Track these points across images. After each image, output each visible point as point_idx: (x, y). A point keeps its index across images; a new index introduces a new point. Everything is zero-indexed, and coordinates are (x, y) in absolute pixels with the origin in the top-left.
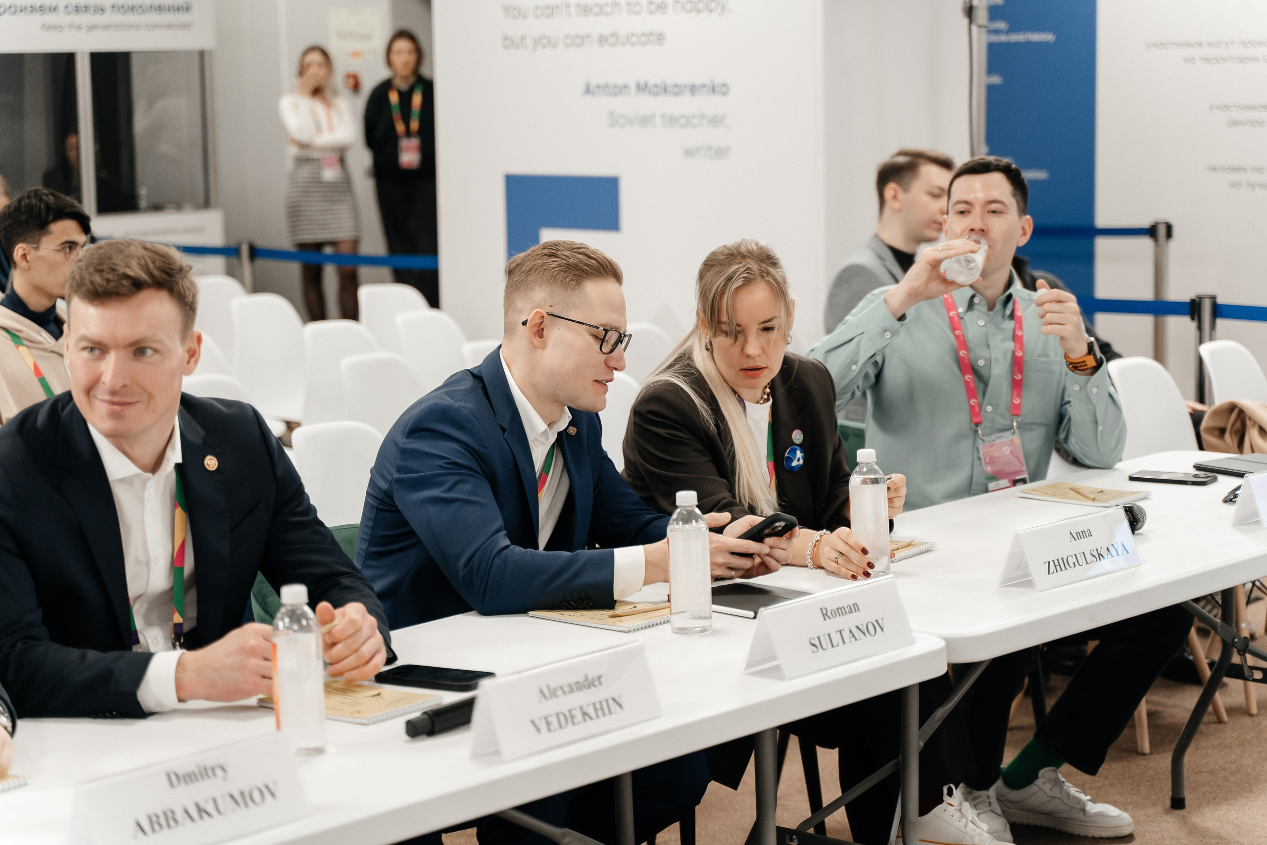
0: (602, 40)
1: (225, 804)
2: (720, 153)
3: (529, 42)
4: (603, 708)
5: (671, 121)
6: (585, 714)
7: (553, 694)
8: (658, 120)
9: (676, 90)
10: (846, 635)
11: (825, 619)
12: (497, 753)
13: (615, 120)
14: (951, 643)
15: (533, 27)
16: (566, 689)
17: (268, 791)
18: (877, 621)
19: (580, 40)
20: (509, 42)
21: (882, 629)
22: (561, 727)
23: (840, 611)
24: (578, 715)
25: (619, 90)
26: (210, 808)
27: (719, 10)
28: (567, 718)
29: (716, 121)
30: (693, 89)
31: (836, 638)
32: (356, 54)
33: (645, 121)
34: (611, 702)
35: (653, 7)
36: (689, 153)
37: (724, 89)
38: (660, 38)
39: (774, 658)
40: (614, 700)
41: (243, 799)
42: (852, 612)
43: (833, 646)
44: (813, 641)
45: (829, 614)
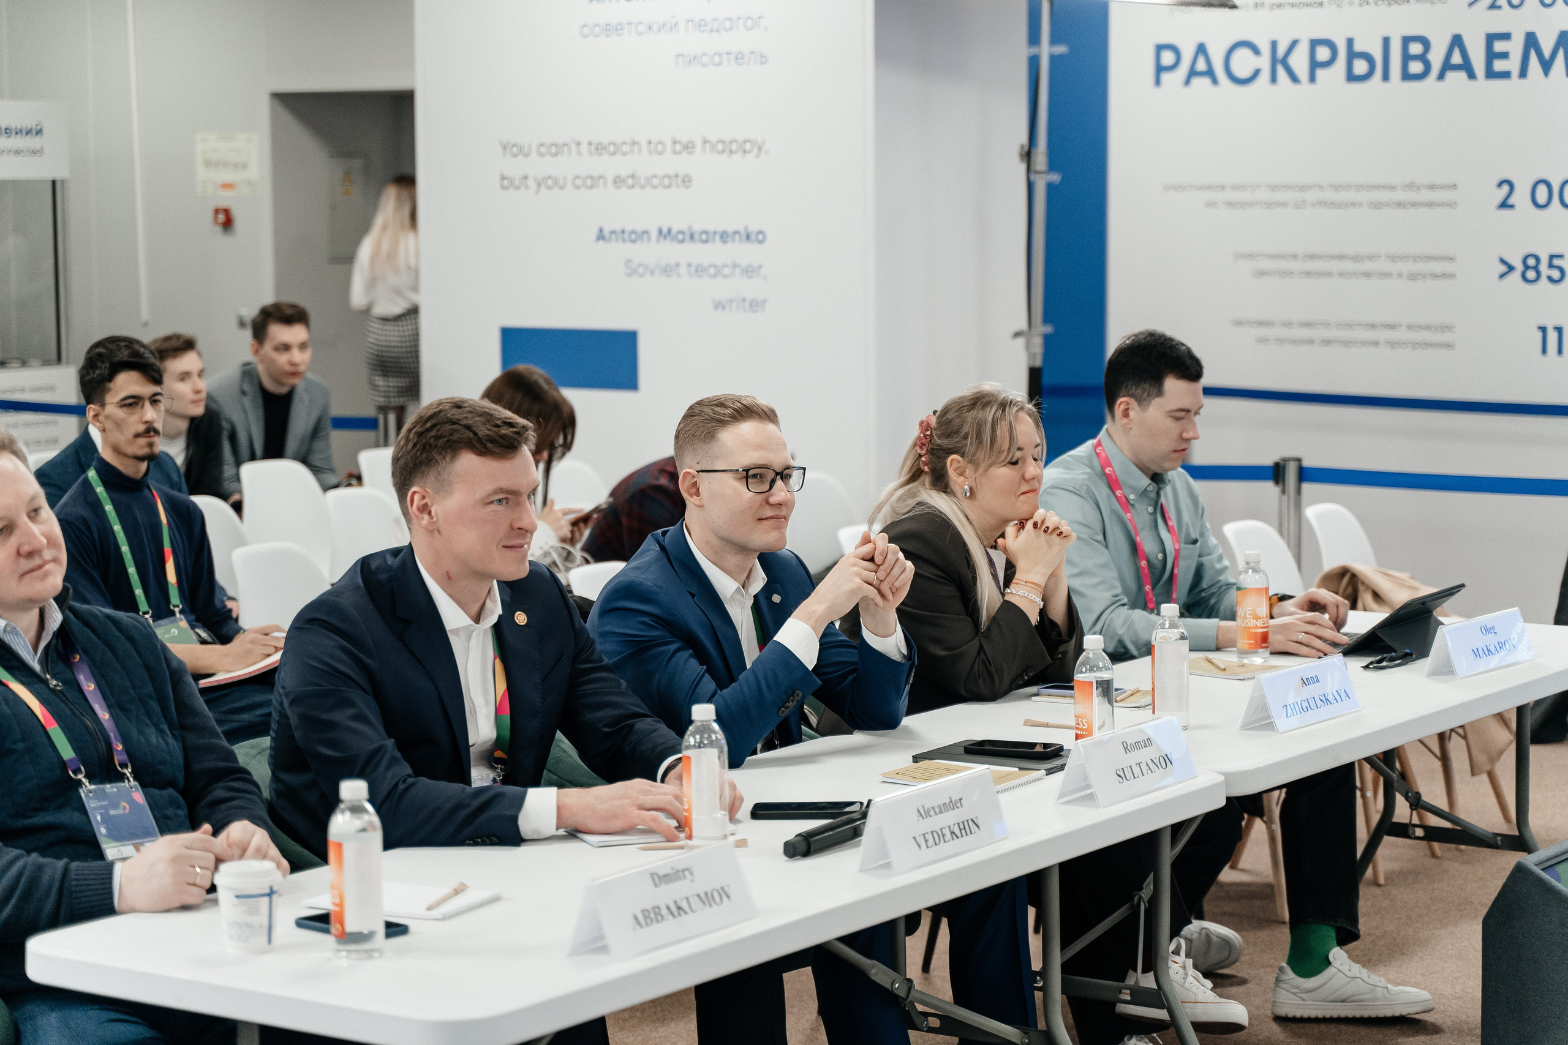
0: (618, 181)
1: (695, 903)
2: (755, 305)
3: (531, 183)
4: (966, 828)
5: (699, 271)
6: (952, 833)
7: (928, 814)
8: (683, 269)
9: (706, 237)
10: (1144, 767)
11: (1126, 753)
12: (888, 866)
13: (632, 270)
14: (1229, 777)
15: (537, 166)
16: (937, 810)
17: (724, 893)
18: (1166, 755)
19: (593, 182)
20: (506, 182)
21: (1171, 763)
22: (936, 845)
23: (1137, 745)
24: (948, 835)
25: (638, 236)
26: (684, 905)
27: (755, 151)
28: (939, 837)
29: (750, 271)
30: (724, 236)
31: (1136, 770)
32: (228, 186)
33: (668, 270)
34: (970, 822)
35: (678, 147)
36: (719, 305)
37: (760, 237)
38: (687, 181)
39: (1088, 787)
40: (972, 820)
41: (707, 899)
42: (1147, 746)
43: (1134, 778)
44: (1118, 772)
45: (1129, 747)
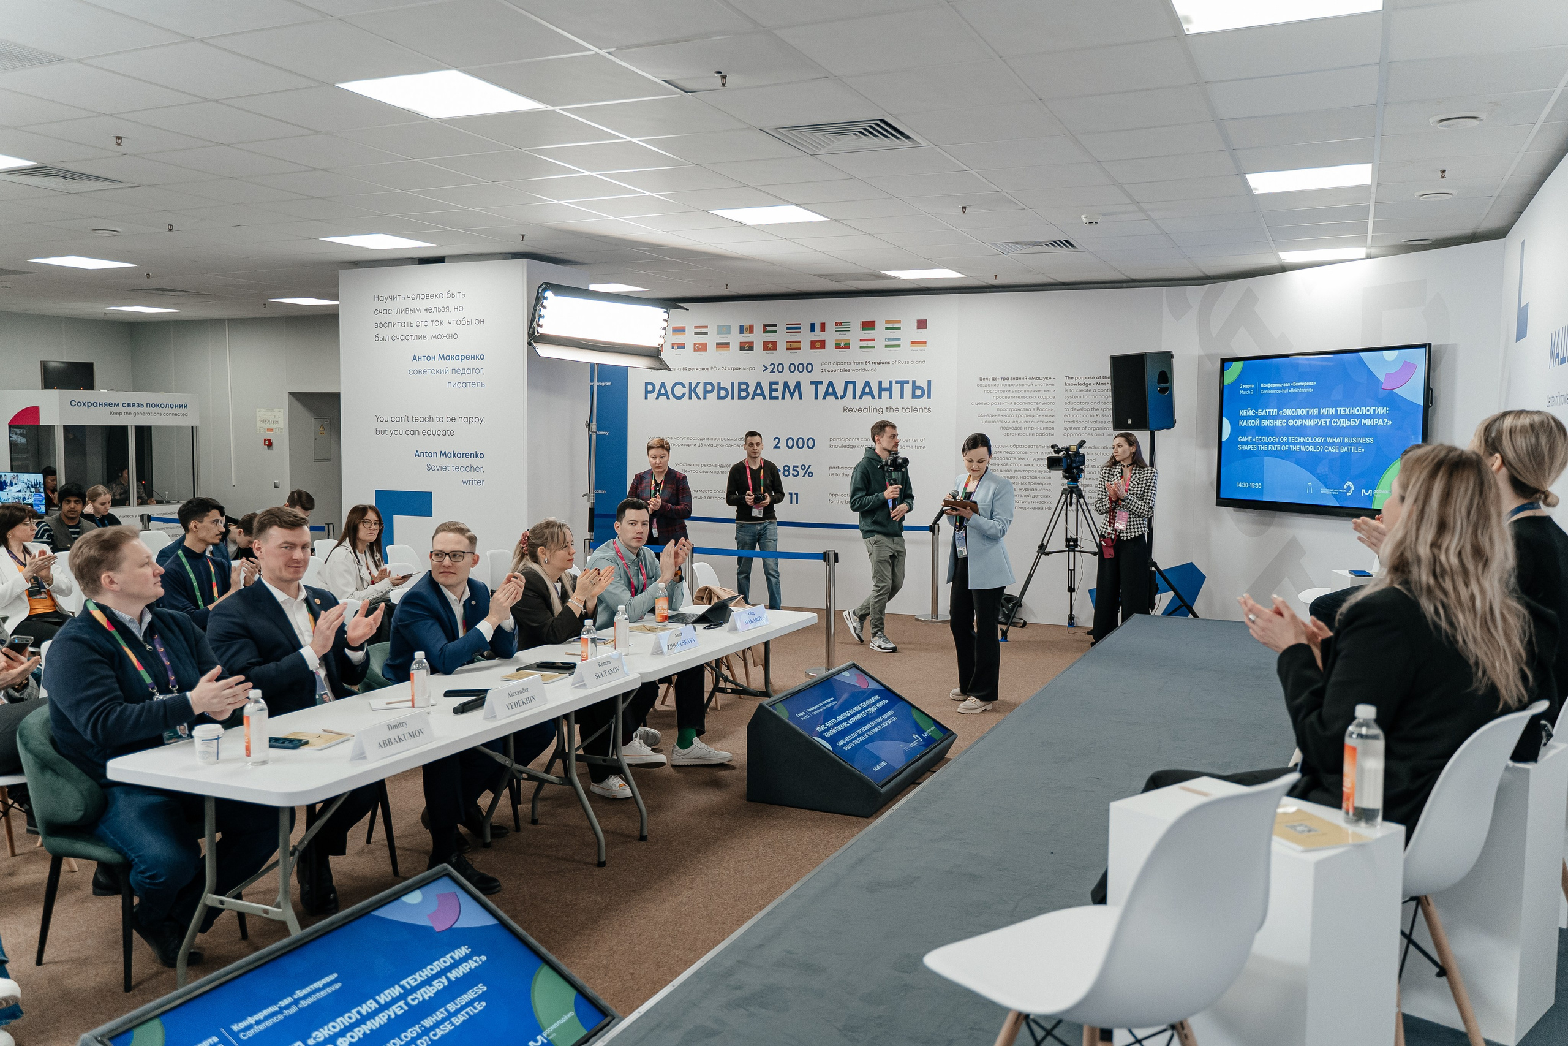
0: (424, 432)
1: (407, 736)
2: (479, 483)
3: (388, 432)
4: (530, 700)
5: (457, 469)
6: (523, 702)
7: (513, 695)
8: (450, 468)
9: (460, 455)
10: (607, 672)
11: (600, 667)
12: (495, 717)
13: (430, 468)
14: (642, 675)
15: (391, 426)
16: (517, 693)
17: (421, 732)
18: (617, 667)
19: (414, 433)
20: (378, 432)
21: (618, 670)
22: (516, 707)
23: (604, 664)
24: (521, 703)
25: (432, 455)
26: (402, 738)
27: (480, 421)
28: (517, 704)
29: (477, 469)
30: (467, 455)
31: (604, 674)
32: (271, 430)
33: (444, 468)
35: (448, 419)
36: (465, 483)
37: (482, 456)
38: (452, 433)
39: (583, 681)
40: (532, 697)
41: (412, 735)
42: (609, 663)
43: (603, 677)
44: (596, 675)
45: (601, 664)
